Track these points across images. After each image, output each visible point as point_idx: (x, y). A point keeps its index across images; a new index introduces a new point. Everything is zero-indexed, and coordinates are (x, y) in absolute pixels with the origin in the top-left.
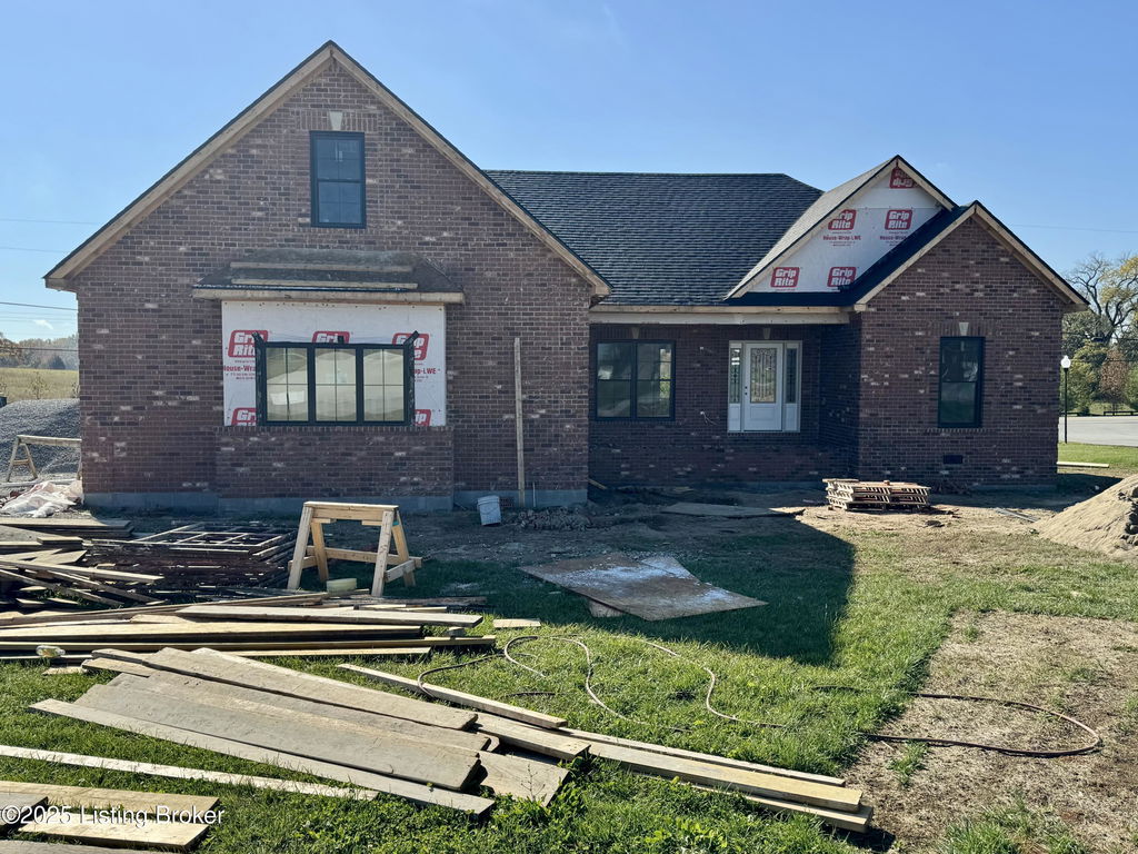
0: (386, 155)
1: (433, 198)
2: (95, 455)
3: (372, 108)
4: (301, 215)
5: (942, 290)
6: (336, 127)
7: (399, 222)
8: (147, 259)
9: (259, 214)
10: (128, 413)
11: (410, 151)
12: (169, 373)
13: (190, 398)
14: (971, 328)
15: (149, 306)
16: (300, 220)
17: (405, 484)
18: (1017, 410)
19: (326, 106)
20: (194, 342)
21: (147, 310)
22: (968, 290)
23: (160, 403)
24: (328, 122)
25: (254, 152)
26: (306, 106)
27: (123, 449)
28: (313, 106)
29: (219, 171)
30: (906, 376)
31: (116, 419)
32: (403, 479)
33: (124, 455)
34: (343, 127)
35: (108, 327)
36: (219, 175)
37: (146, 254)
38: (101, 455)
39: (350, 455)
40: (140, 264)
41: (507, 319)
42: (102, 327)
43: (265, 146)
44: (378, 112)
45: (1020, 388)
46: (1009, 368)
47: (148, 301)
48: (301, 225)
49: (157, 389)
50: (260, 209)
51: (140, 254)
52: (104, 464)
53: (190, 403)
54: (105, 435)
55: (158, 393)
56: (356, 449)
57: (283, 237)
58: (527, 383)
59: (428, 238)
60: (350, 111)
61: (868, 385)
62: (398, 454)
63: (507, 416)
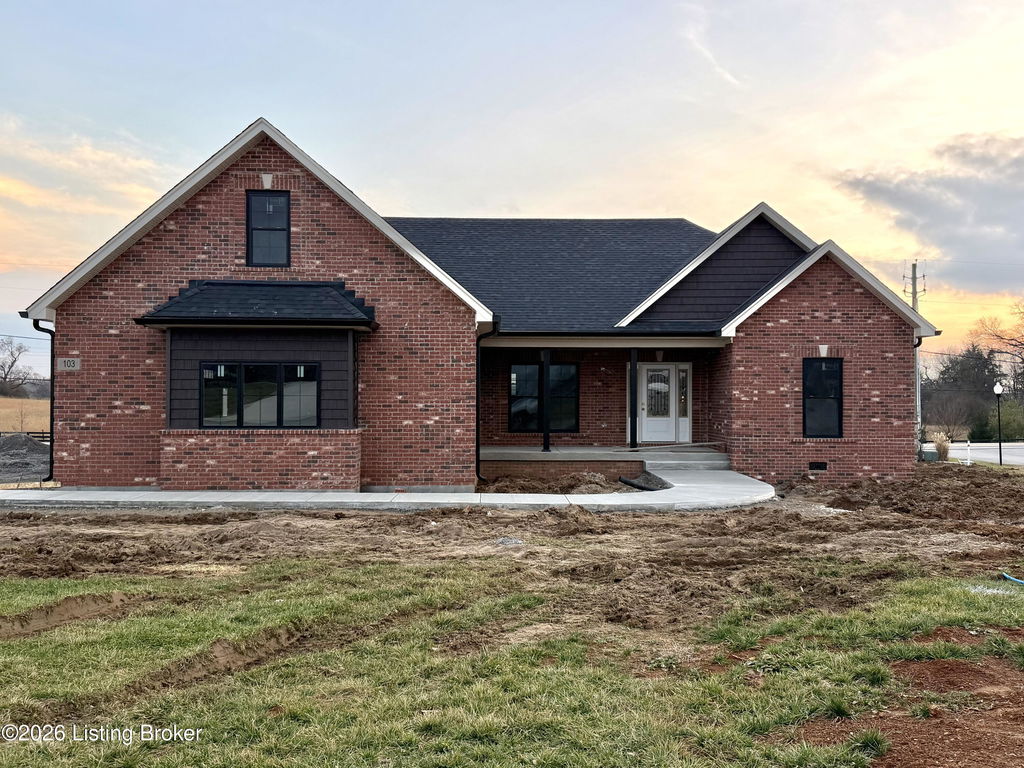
0: (308, 208)
1: (345, 242)
2: (65, 454)
3: (297, 171)
4: (237, 258)
5: (803, 317)
6: (267, 186)
7: (318, 262)
8: (111, 293)
9: (204, 257)
10: (93, 420)
11: (328, 205)
12: (126, 386)
13: (143, 407)
14: (830, 350)
15: (112, 332)
16: (237, 261)
17: (315, 478)
18: (874, 423)
19: (260, 170)
20: (148, 361)
21: (111, 335)
22: (826, 317)
23: (119, 412)
24: (260, 182)
25: (200, 206)
26: (243, 170)
27: (87, 450)
28: (248, 170)
29: (172, 222)
30: (773, 392)
31: (83, 424)
32: (314, 474)
33: (88, 454)
34: (273, 186)
35: (77, 349)
36: (172, 226)
37: (111, 290)
38: (70, 455)
39: (271, 453)
40: (107, 298)
41: (406, 341)
42: (73, 349)
43: (209, 202)
44: (301, 174)
45: (878, 403)
46: (866, 386)
47: (111, 328)
48: (238, 266)
49: (117, 400)
50: (204, 253)
51: (106, 289)
52: (72, 462)
53: (143, 411)
54: (72, 438)
55: (117, 403)
56: (276, 449)
57: (222, 275)
58: (423, 394)
59: (341, 275)
60: (279, 174)
61: (739, 400)
62: (311, 453)
63: (406, 422)
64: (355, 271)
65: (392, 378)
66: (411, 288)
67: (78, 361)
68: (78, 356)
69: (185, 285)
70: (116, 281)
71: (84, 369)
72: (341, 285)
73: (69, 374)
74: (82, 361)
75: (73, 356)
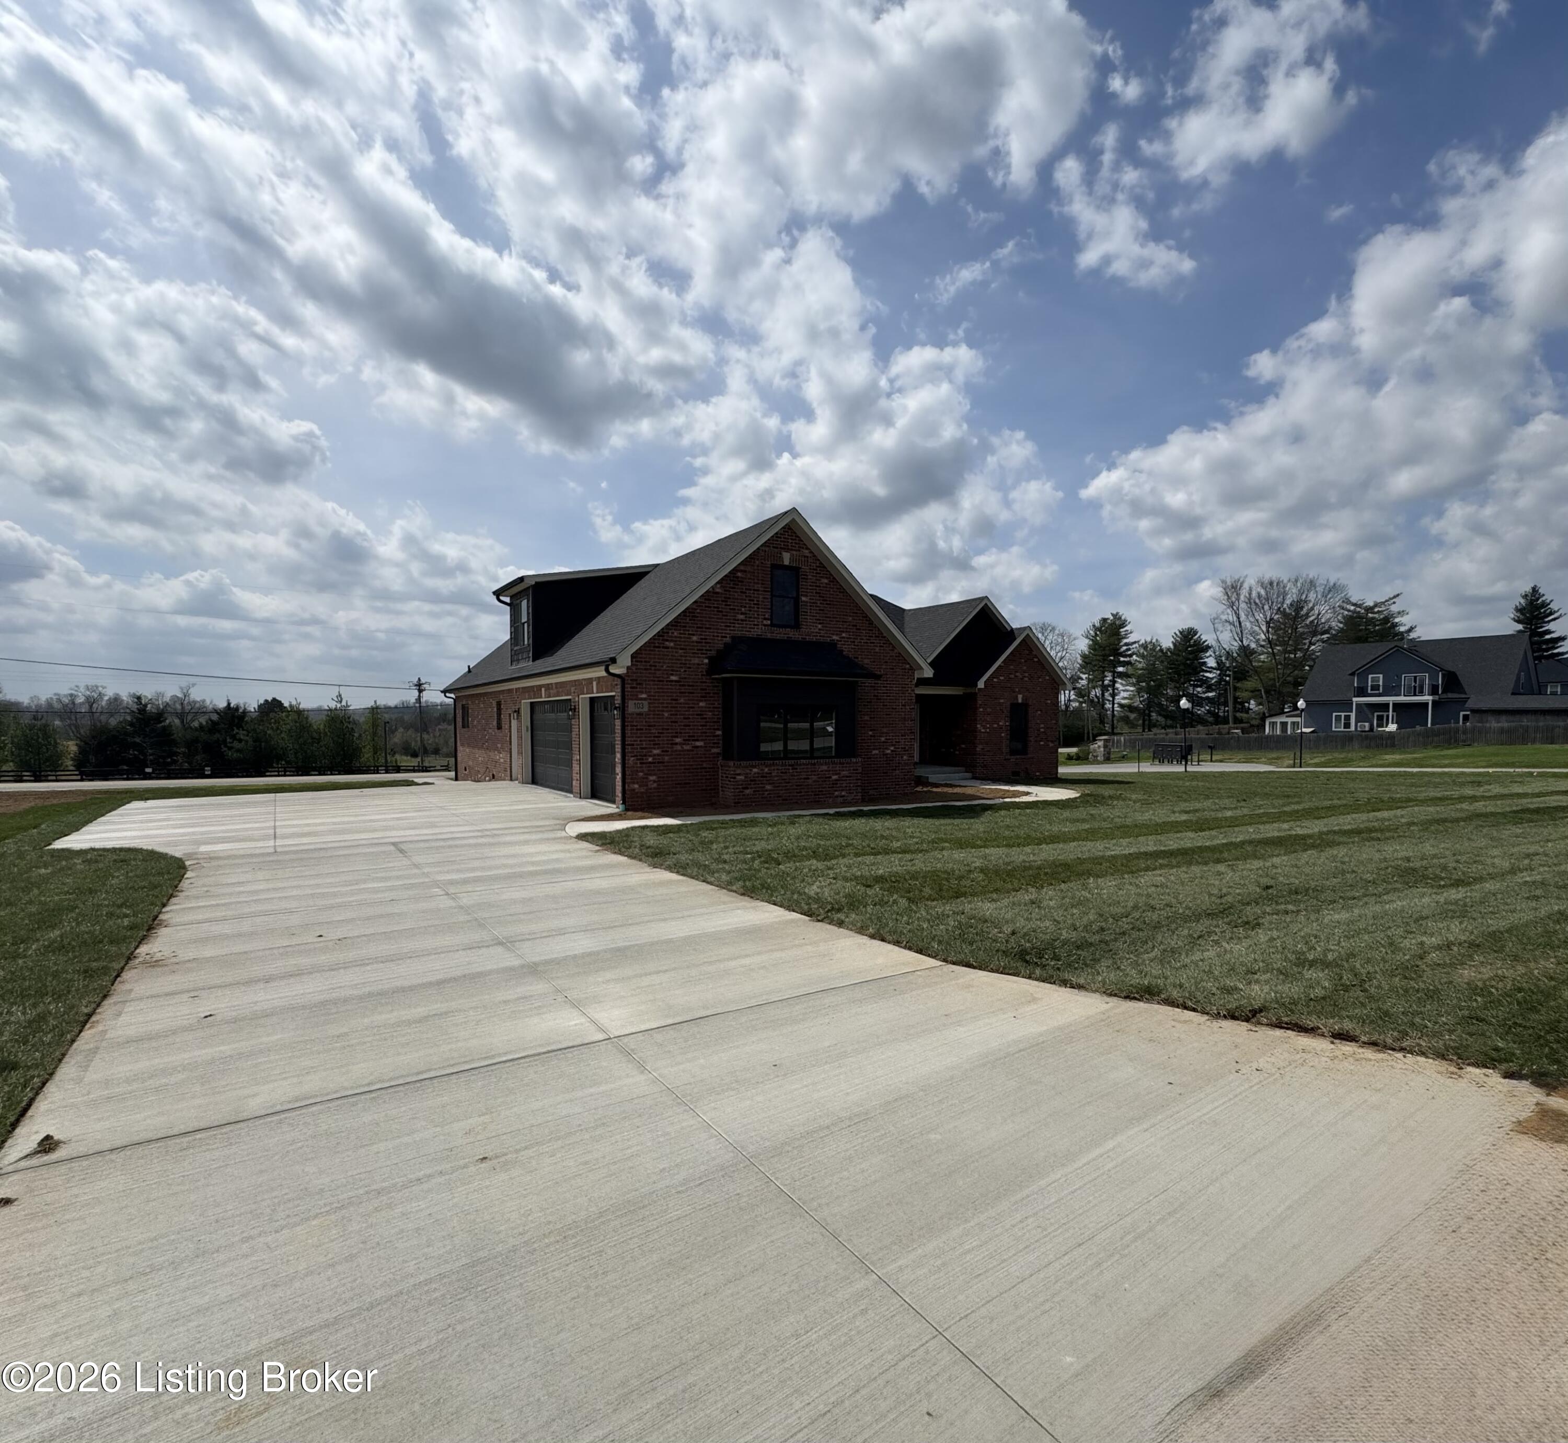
0: (813, 582)
2: (636, 786)
4: (765, 619)
6: (786, 562)
7: (820, 626)
8: (672, 644)
9: (742, 617)
10: (658, 755)
11: (825, 581)
12: (684, 726)
13: (698, 744)
14: (1023, 698)
15: (673, 678)
16: (765, 622)
17: (837, 797)
18: (1041, 745)
20: (701, 704)
21: (672, 681)
22: (1022, 677)
23: (679, 747)
24: (781, 558)
25: (740, 575)
26: (770, 548)
27: (654, 781)
28: (773, 548)
30: (997, 726)
31: (650, 759)
32: (836, 793)
33: (655, 785)
34: (790, 563)
35: (646, 693)
36: (718, 589)
37: (671, 641)
38: (640, 786)
39: (808, 778)
40: (667, 648)
42: (642, 692)
43: (745, 571)
44: (809, 555)
45: (1043, 732)
46: (1038, 721)
48: (765, 625)
49: (677, 737)
50: (742, 614)
51: (667, 640)
52: (642, 793)
53: (697, 747)
54: (642, 771)
55: (678, 740)
56: (812, 775)
57: (756, 632)
58: (885, 730)
59: (835, 637)
60: (794, 553)
61: (980, 731)
62: (835, 777)
63: (874, 752)
64: (844, 635)
65: (866, 718)
66: (877, 649)
67: (646, 703)
68: (645, 699)
69: (728, 640)
70: (675, 634)
71: (650, 710)
72: (833, 645)
73: (640, 714)
74: (649, 703)
75: (642, 699)
